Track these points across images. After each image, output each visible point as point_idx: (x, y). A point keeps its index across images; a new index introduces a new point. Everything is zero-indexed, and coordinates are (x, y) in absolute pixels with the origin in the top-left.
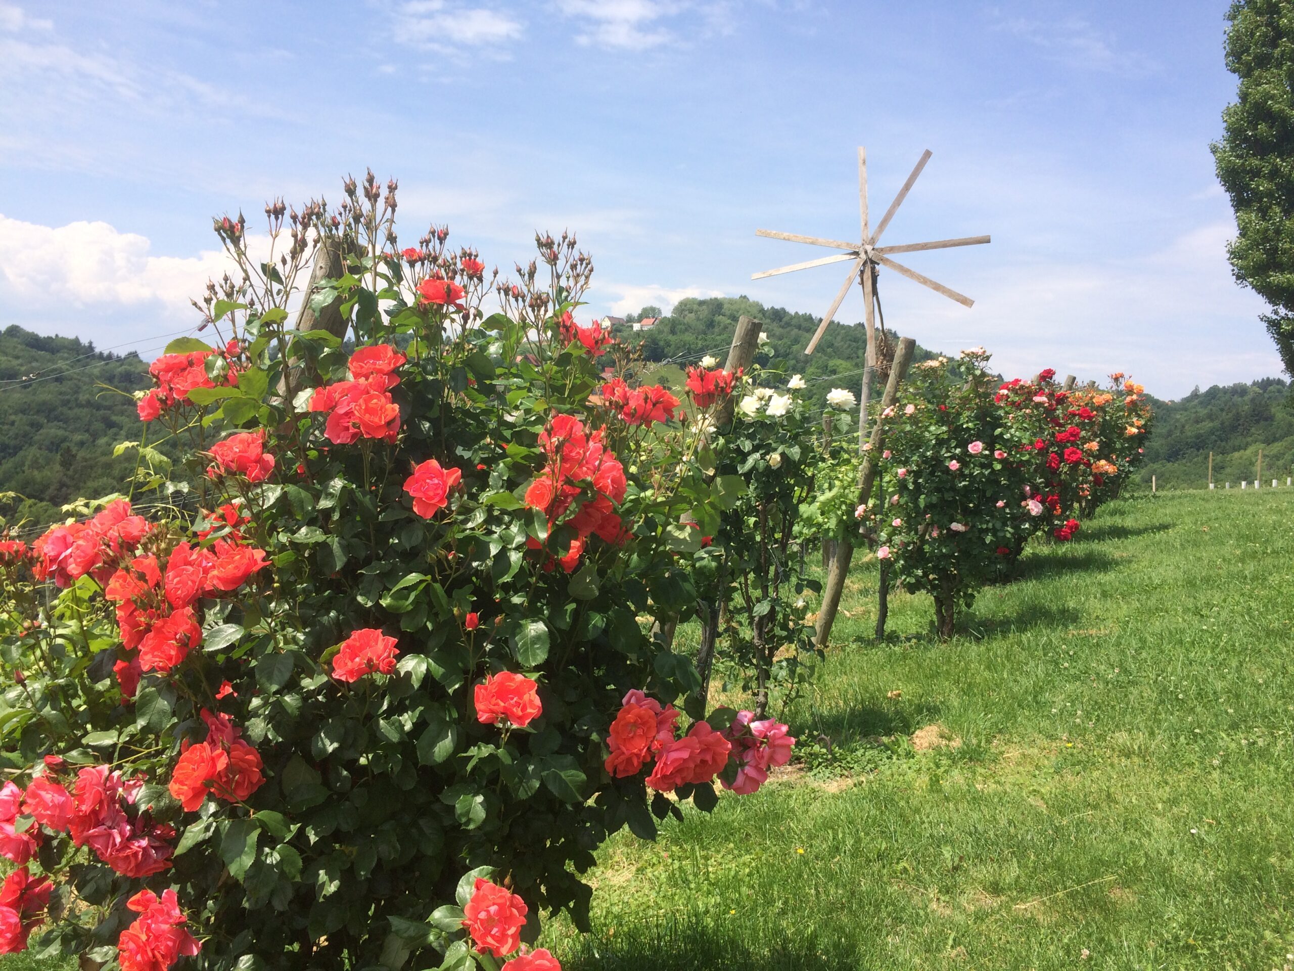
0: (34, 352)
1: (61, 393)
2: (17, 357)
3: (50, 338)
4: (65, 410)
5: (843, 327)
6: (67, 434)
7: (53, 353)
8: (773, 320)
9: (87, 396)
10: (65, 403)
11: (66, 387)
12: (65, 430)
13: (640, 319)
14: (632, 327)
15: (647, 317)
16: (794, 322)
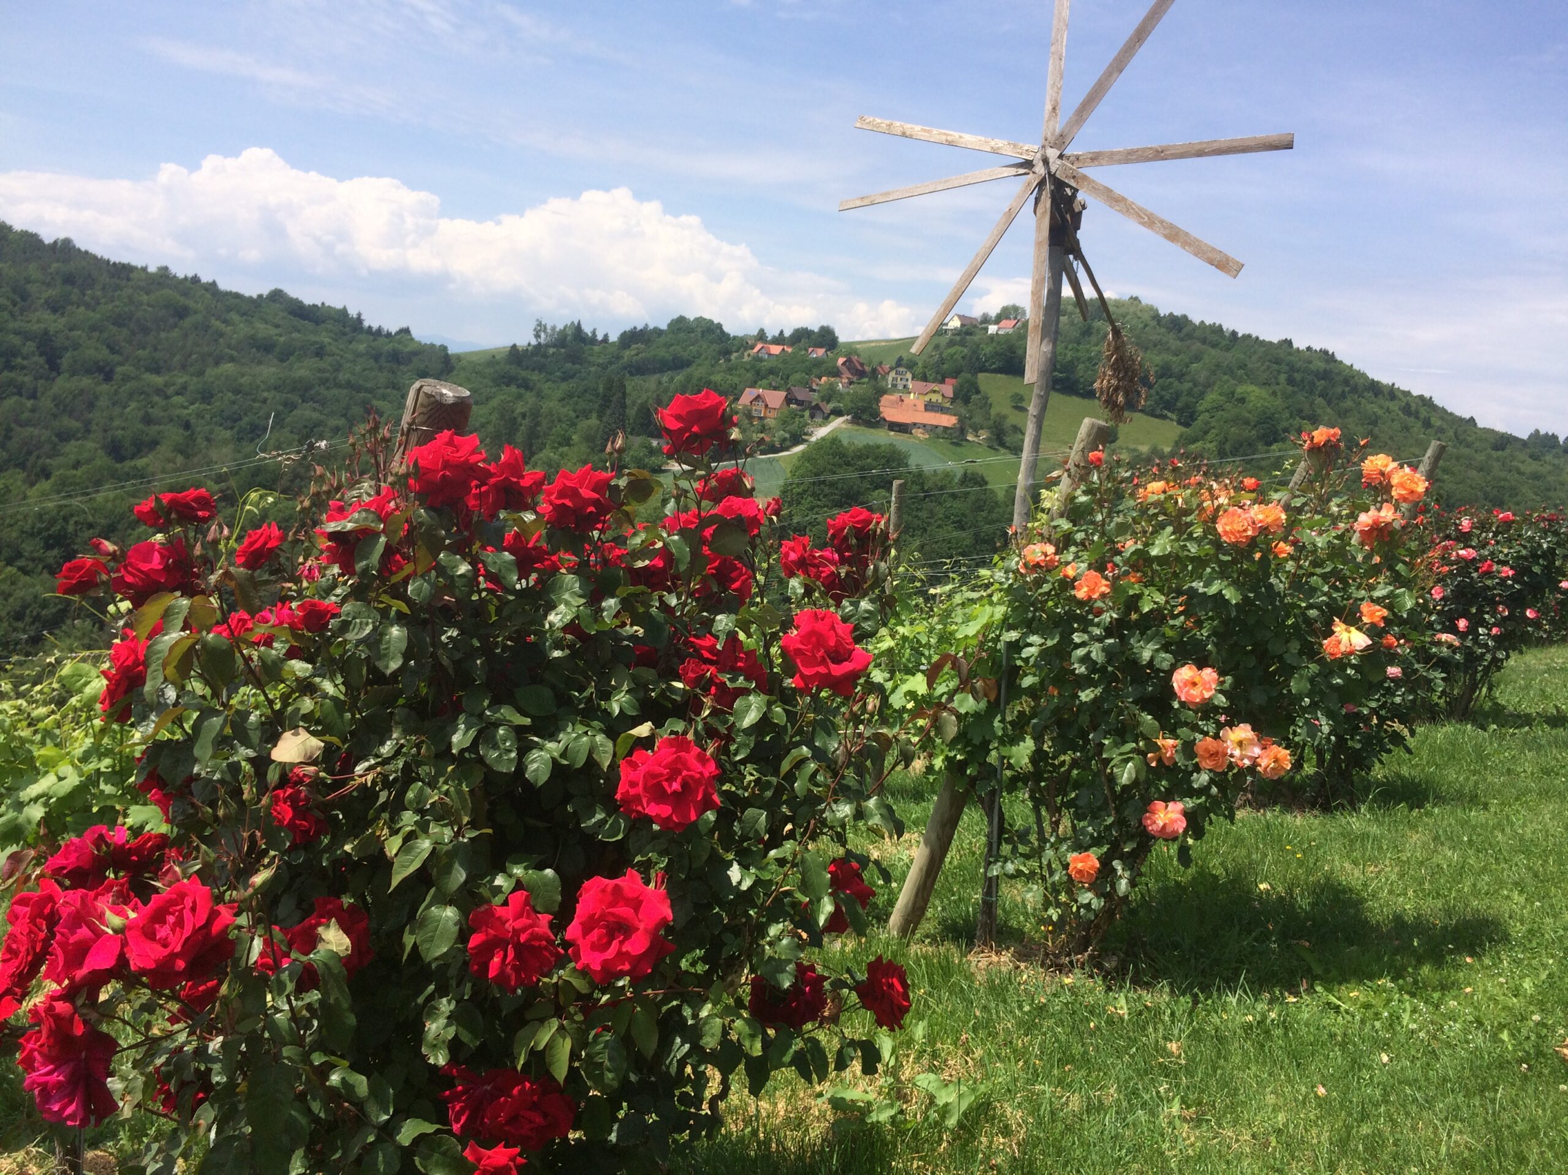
0: (296, 321)
1: (320, 370)
2: (277, 326)
3: (315, 306)
4: (322, 390)
5: (1263, 343)
6: (322, 417)
7: (317, 323)
8: (1170, 330)
9: (348, 376)
10: (324, 382)
11: (326, 363)
12: (321, 412)
13: (998, 320)
14: (987, 329)
15: (1008, 318)
16: (1197, 334)
